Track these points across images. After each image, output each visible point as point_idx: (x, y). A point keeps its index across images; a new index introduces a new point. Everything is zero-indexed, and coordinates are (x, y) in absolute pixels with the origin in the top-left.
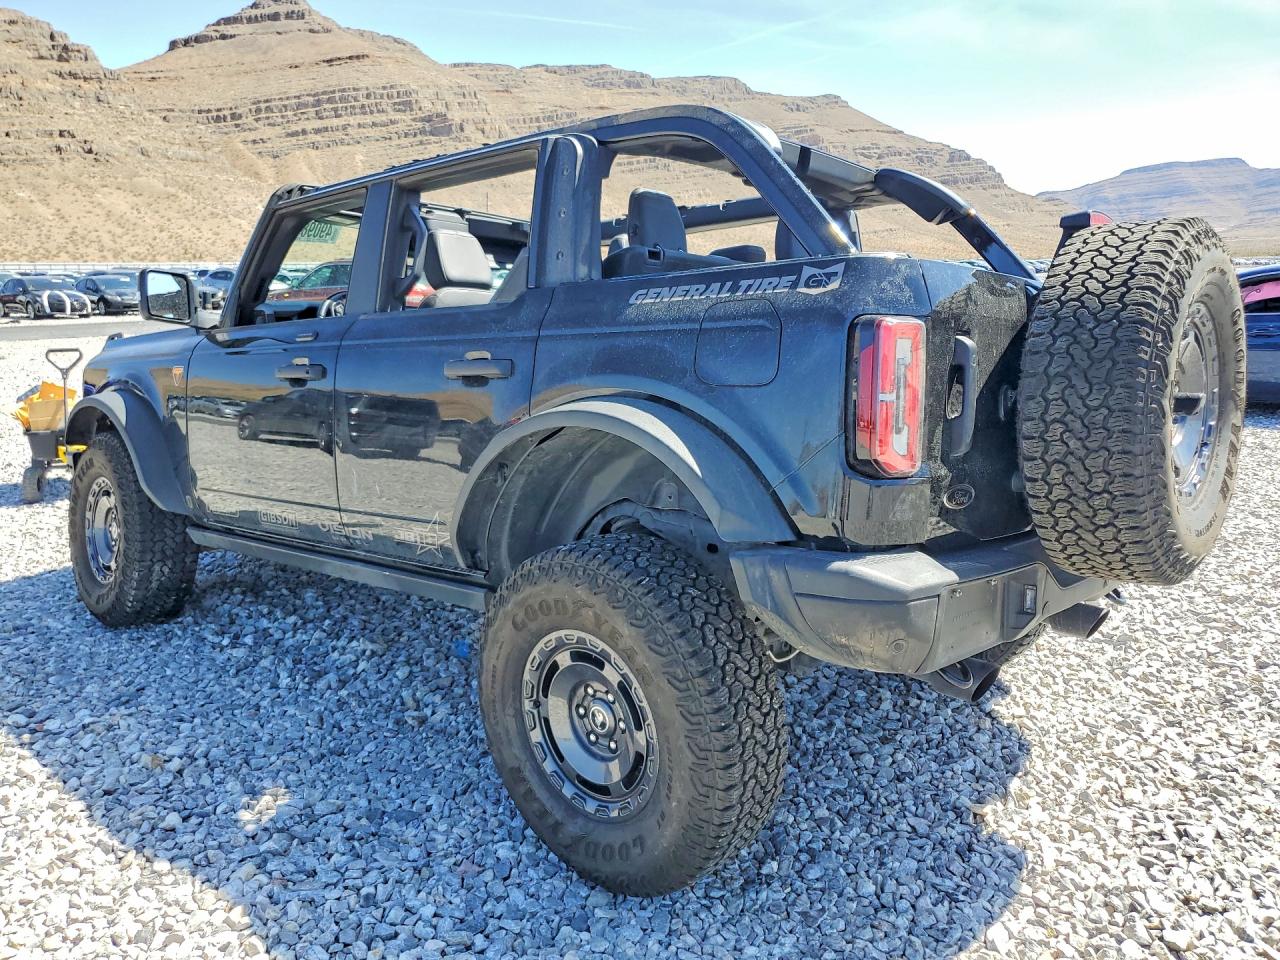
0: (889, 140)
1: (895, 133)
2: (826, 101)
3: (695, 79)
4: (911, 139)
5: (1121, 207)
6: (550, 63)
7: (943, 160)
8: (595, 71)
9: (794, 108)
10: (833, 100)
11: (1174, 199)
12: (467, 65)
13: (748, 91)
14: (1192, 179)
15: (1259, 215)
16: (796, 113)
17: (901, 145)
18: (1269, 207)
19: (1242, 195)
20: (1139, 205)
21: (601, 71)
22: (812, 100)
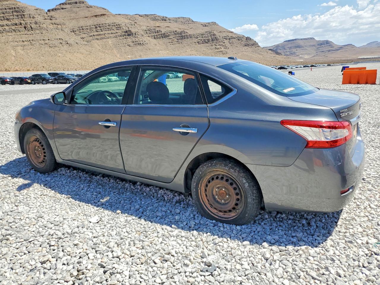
0: (230, 35)
1: (231, 32)
2: (213, 24)
3: (179, 18)
4: (235, 34)
5: (284, 51)
6: (140, 14)
7: (244, 40)
8: (153, 16)
9: (204, 25)
10: (214, 23)
11: (298, 49)
12: (119, 14)
13: (193, 21)
14: (301, 43)
15: (319, 53)
16: (205, 27)
17: (234, 36)
18: (322, 51)
19: (314, 48)
20: (289, 50)
21: (155, 16)
22: (209, 23)
